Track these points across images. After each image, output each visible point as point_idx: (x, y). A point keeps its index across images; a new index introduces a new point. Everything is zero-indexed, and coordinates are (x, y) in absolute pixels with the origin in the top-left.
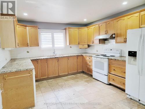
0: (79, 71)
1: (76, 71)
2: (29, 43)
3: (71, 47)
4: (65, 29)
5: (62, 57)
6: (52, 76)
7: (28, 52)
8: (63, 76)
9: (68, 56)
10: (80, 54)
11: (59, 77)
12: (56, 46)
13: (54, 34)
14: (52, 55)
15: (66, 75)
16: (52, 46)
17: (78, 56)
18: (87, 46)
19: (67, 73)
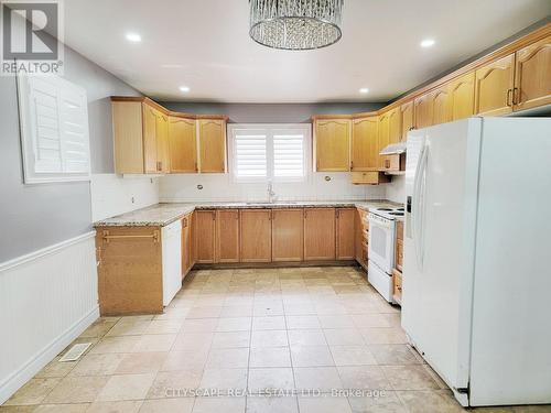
0: (340, 258)
1: (331, 257)
2: (199, 162)
3: (328, 179)
4: (311, 122)
5: (283, 208)
6: (252, 260)
7: (200, 187)
8: (287, 267)
9: (304, 207)
10: (346, 204)
11: (272, 265)
12: (277, 173)
13: (276, 137)
14: (266, 199)
15: (296, 264)
16: (265, 172)
17: (338, 208)
18: (375, 177)
19: (299, 259)
